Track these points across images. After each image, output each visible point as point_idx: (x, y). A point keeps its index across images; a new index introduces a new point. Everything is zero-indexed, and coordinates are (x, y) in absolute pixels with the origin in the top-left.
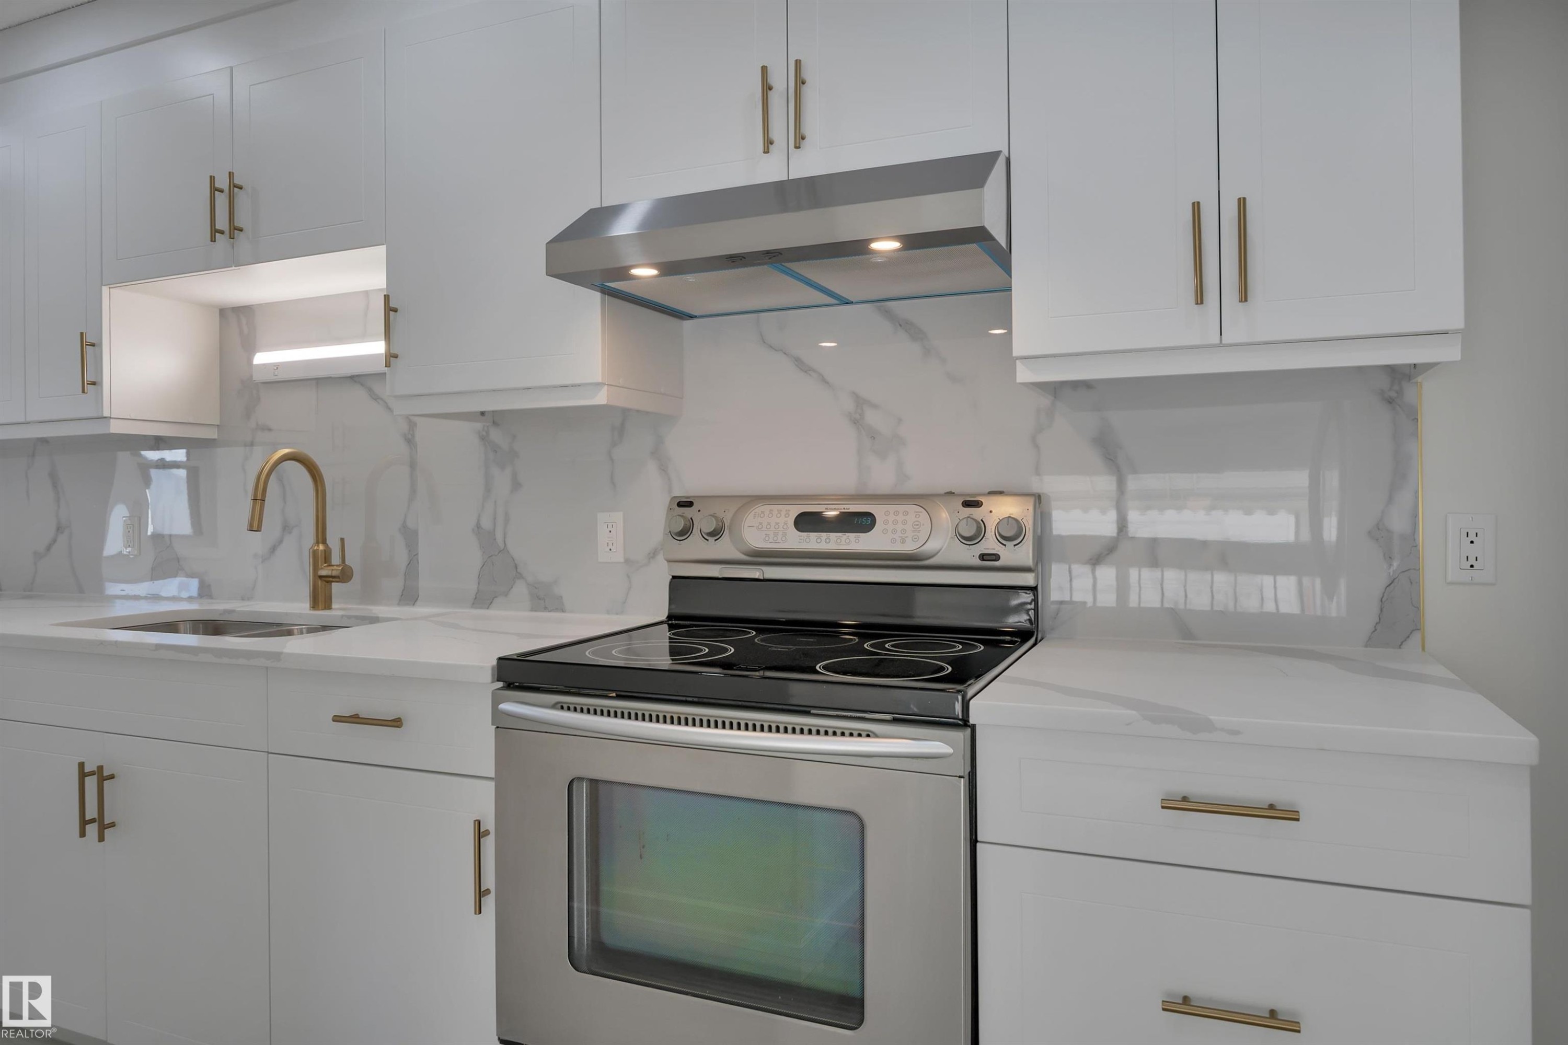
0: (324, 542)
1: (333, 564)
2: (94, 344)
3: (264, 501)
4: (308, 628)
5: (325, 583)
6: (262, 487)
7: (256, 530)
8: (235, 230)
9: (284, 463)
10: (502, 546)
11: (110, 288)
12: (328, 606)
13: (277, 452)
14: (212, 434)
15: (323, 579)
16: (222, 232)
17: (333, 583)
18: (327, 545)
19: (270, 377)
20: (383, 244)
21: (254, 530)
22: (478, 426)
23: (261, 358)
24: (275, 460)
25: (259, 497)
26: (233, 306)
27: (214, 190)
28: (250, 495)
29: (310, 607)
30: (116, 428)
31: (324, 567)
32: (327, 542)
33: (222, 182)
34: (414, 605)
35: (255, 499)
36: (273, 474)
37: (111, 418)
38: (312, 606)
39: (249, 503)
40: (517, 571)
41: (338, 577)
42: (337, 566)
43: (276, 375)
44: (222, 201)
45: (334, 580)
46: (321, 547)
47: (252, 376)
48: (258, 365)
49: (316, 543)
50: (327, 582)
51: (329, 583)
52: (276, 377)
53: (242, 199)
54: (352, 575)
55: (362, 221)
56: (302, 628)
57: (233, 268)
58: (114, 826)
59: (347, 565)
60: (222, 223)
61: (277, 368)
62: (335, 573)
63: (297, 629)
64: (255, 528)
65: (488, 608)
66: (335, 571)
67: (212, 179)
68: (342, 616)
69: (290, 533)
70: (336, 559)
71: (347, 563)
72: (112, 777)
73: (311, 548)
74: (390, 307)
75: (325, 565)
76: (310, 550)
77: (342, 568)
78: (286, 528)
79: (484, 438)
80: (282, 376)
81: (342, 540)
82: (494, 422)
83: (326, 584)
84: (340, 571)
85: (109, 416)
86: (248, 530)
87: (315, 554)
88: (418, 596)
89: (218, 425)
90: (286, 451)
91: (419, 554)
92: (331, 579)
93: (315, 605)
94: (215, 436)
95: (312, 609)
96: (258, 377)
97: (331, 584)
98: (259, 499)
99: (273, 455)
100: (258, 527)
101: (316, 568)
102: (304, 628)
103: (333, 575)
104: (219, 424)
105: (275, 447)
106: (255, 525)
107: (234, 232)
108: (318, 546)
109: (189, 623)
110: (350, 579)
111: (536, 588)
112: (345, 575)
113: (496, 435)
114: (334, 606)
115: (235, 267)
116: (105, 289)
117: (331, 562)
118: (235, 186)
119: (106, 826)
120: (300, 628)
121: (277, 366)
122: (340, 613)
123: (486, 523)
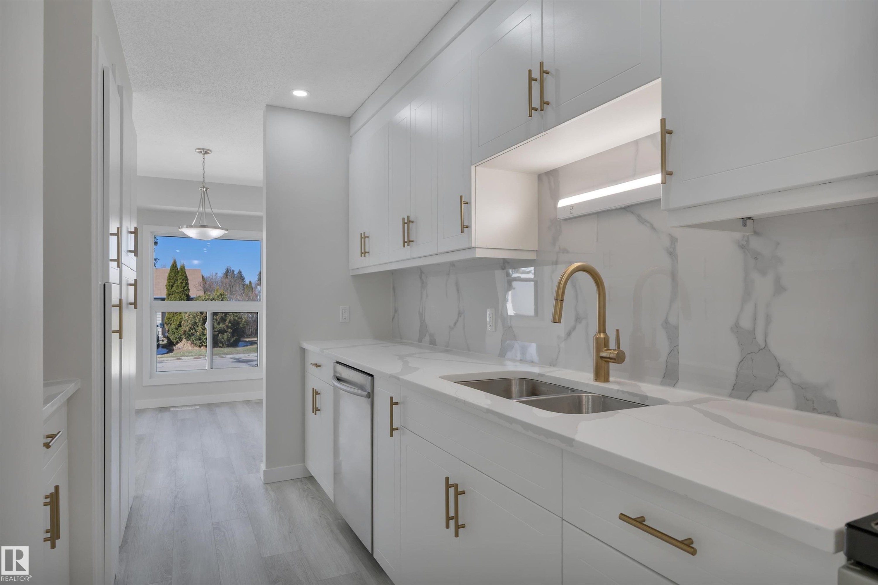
0: (604, 332)
1: (610, 348)
2: (468, 202)
3: (563, 301)
4: (593, 396)
5: (604, 362)
6: (561, 292)
7: (557, 322)
8: (544, 103)
9: (576, 273)
10: (762, 345)
11: (476, 166)
12: (607, 380)
13: (572, 266)
14: (532, 256)
15: (603, 359)
16: (536, 109)
17: (610, 363)
18: (606, 333)
19: (568, 215)
20: (659, 78)
21: (556, 322)
22: (738, 235)
23: (562, 203)
24: (569, 272)
25: (560, 298)
26: (546, 172)
27: (531, 79)
28: (553, 297)
29: (594, 379)
30: (479, 254)
31: (604, 350)
32: (606, 332)
33: (536, 74)
34: (674, 386)
35: (557, 300)
36: (569, 280)
37: (476, 248)
38: (595, 378)
39: (553, 303)
40: (779, 369)
41: (615, 359)
42: (614, 350)
43: (572, 213)
44: (536, 86)
45: (611, 361)
46: (602, 336)
47: (557, 216)
48: (559, 208)
49: (599, 332)
50: (606, 362)
51: (607, 363)
52: (572, 214)
53: (549, 80)
54: (625, 358)
55: (640, 63)
56: (589, 396)
57: (544, 133)
58: (465, 527)
59: (621, 350)
60: (536, 103)
61: (572, 208)
62: (612, 356)
63: (585, 396)
64: (557, 321)
65: (746, 400)
66: (612, 354)
67: (530, 72)
68: (618, 391)
69: (580, 323)
70: (612, 345)
71: (620, 349)
72: (463, 493)
73: (594, 336)
74: (666, 129)
75: (605, 349)
76: (594, 337)
77: (618, 353)
78: (578, 319)
79: (743, 247)
80: (576, 213)
81: (618, 331)
82: (755, 232)
83: (606, 363)
84: (616, 355)
85: (475, 246)
86: (552, 322)
87: (598, 340)
88: (678, 379)
89: (537, 251)
90: (578, 264)
91: (679, 346)
92: (609, 360)
93: (598, 378)
94: (535, 258)
95: (595, 380)
96: (560, 216)
97: (609, 364)
98: (559, 300)
99: (569, 267)
100: (558, 321)
101: (598, 350)
102: (590, 395)
103: (611, 357)
104: (537, 249)
105: (571, 263)
106: (557, 319)
107: (543, 105)
108: (600, 335)
109: (518, 380)
110: (624, 361)
111: (802, 388)
112: (620, 358)
113: (755, 243)
114: (611, 379)
115: (544, 132)
116: (473, 168)
117: (609, 348)
118: (544, 72)
119: (459, 526)
120: (587, 396)
121: (572, 207)
122: (616, 387)
123: (746, 323)
